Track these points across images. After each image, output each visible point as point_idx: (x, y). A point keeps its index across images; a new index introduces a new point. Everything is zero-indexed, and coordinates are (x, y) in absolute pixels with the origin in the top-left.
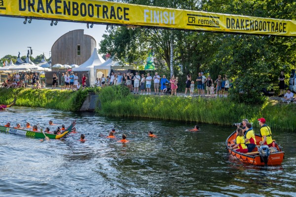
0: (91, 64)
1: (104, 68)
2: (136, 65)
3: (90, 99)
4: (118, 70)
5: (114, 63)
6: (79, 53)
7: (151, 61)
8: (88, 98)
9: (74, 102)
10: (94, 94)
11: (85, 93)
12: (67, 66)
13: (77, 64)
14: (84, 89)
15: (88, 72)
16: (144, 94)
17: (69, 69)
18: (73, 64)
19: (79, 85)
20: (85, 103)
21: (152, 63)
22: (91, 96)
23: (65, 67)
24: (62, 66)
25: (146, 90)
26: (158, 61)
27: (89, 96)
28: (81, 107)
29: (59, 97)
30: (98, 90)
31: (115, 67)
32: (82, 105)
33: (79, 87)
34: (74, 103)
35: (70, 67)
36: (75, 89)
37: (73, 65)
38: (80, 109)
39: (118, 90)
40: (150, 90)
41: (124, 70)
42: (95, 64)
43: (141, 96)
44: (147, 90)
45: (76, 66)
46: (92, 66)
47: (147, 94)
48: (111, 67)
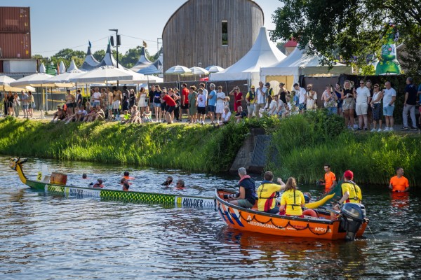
0: (254, 64)
1: (282, 73)
2: (359, 65)
3: (252, 144)
4: (317, 75)
5: (306, 61)
6: (225, 40)
7: (391, 55)
8: (247, 142)
9: (217, 151)
10: (263, 132)
11: (243, 130)
12: (197, 70)
13: (222, 66)
14: (239, 123)
15: (246, 81)
16: (380, 130)
17: (204, 76)
18: (213, 65)
19: (227, 111)
20: (240, 153)
21: (394, 58)
22: (255, 138)
23: (195, 73)
24: (187, 70)
25: (384, 122)
26: (411, 53)
27: (252, 137)
28: (232, 162)
29: (181, 140)
30: (270, 123)
31: (308, 68)
32: (234, 158)
33: (227, 116)
34: (216, 155)
35: (206, 72)
36: (218, 122)
37: (213, 68)
38: (230, 166)
39: (318, 121)
40: (392, 120)
41: (329, 75)
42: (263, 63)
43: (372, 135)
44: (387, 121)
45: (220, 70)
46: (256, 70)
47: (387, 129)
48: (300, 69)
